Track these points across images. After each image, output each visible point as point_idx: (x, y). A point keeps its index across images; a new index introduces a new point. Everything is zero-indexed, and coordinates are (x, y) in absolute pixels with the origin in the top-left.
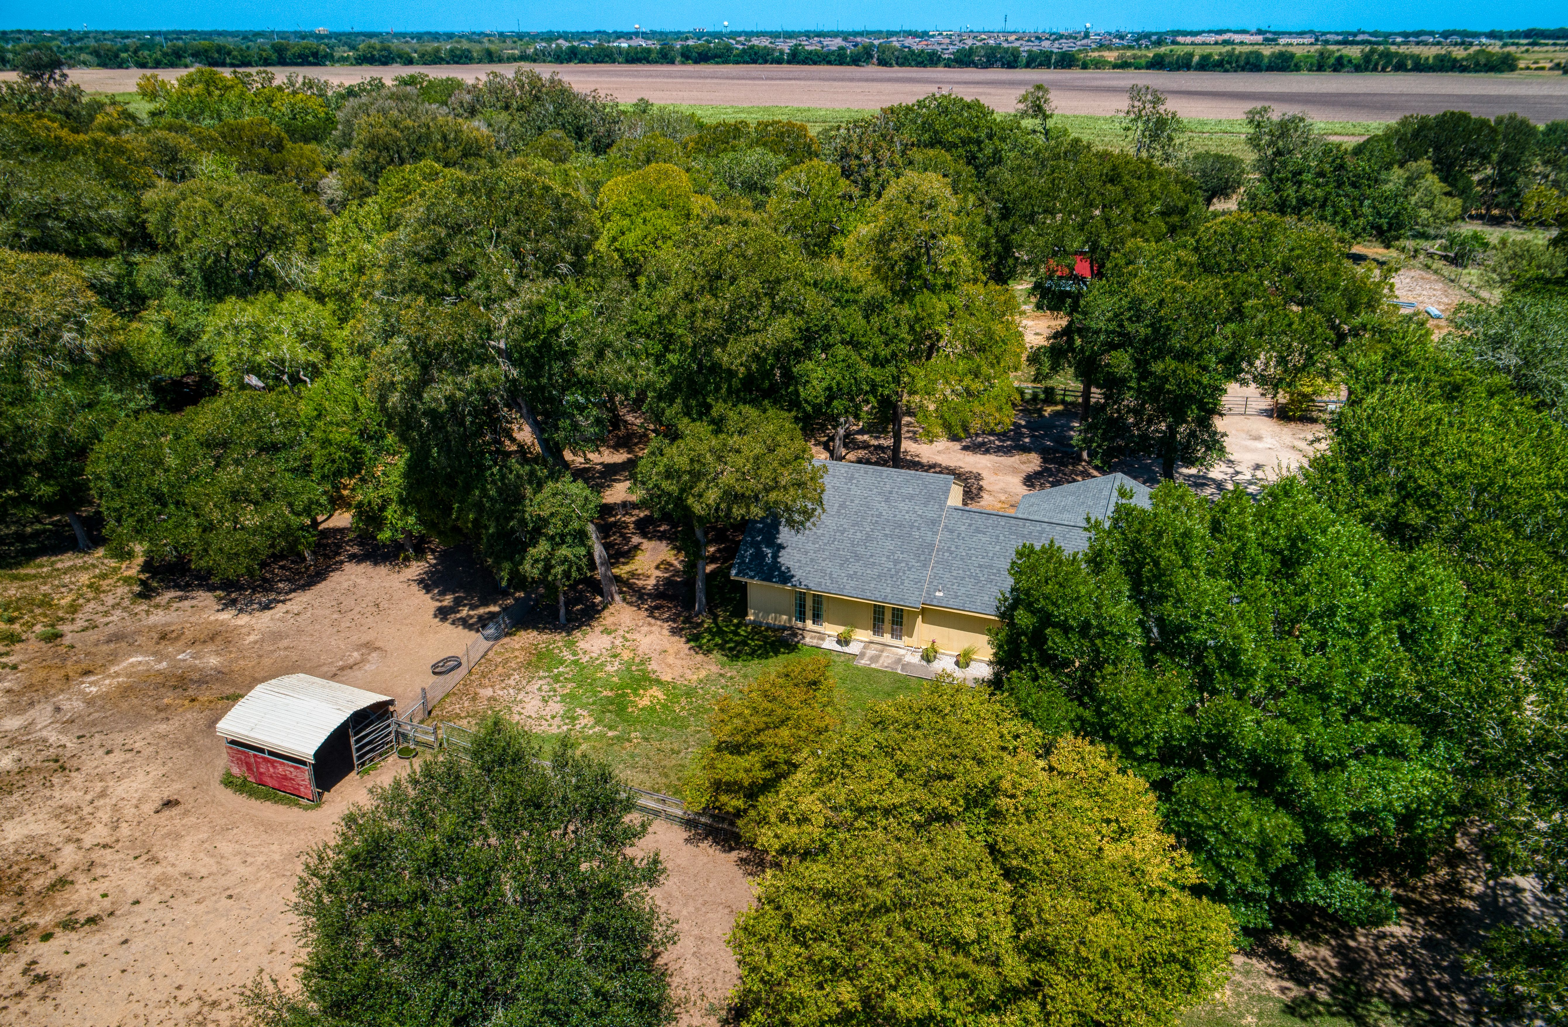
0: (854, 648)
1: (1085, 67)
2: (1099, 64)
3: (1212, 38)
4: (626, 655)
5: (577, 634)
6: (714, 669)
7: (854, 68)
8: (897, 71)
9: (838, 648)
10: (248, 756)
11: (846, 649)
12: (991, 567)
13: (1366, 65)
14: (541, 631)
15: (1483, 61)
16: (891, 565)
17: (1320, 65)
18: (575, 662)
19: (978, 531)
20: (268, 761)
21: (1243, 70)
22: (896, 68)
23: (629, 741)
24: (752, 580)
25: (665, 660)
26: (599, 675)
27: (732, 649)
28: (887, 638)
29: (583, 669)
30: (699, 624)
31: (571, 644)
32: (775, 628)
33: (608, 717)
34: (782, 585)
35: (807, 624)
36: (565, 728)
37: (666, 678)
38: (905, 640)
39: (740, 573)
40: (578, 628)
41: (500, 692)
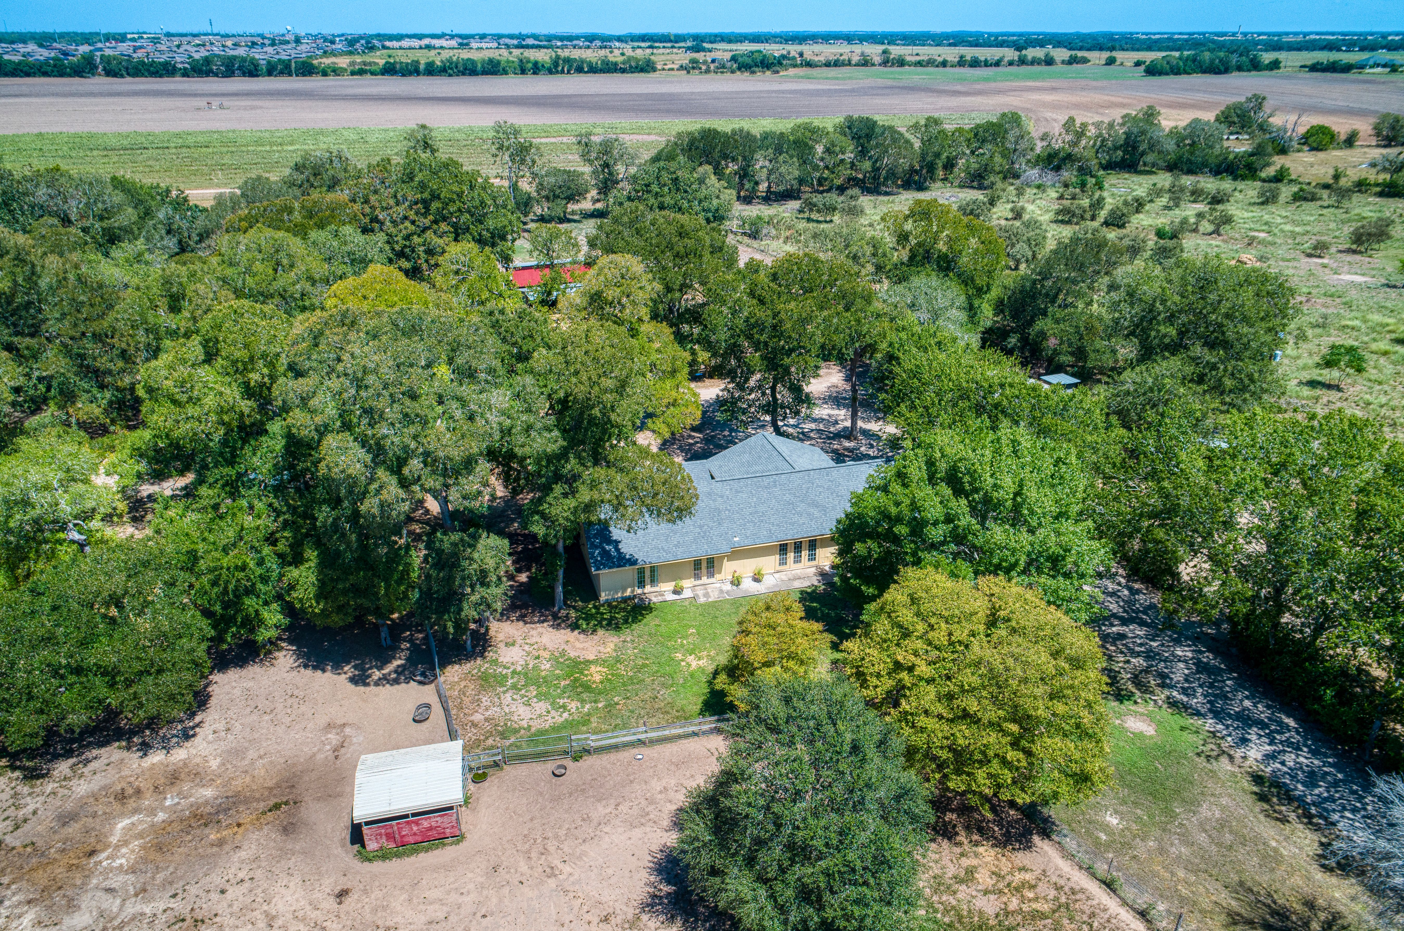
0: (687, 594)
1: (325, 74)
2: (337, 72)
3: (416, 43)
4: (546, 654)
5: (490, 655)
6: (615, 639)
7: (77, 80)
8: (128, 83)
9: (676, 597)
10: (391, 826)
11: (682, 596)
12: (756, 512)
13: (555, 68)
14: (459, 662)
15: (633, 64)
16: (698, 530)
17: (523, 68)
18: (514, 672)
19: (737, 492)
20: (413, 822)
21: (464, 74)
22: (129, 79)
23: (617, 704)
24: (607, 571)
25: (574, 647)
26: (543, 674)
27: (609, 624)
28: (705, 580)
29: (526, 675)
30: (567, 617)
31: (495, 662)
32: (625, 600)
33: (584, 696)
34: (628, 568)
35: (648, 589)
36: (566, 715)
37: (591, 657)
38: (718, 576)
39: (598, 569)
40: (485, 650)
41: (488, 713)
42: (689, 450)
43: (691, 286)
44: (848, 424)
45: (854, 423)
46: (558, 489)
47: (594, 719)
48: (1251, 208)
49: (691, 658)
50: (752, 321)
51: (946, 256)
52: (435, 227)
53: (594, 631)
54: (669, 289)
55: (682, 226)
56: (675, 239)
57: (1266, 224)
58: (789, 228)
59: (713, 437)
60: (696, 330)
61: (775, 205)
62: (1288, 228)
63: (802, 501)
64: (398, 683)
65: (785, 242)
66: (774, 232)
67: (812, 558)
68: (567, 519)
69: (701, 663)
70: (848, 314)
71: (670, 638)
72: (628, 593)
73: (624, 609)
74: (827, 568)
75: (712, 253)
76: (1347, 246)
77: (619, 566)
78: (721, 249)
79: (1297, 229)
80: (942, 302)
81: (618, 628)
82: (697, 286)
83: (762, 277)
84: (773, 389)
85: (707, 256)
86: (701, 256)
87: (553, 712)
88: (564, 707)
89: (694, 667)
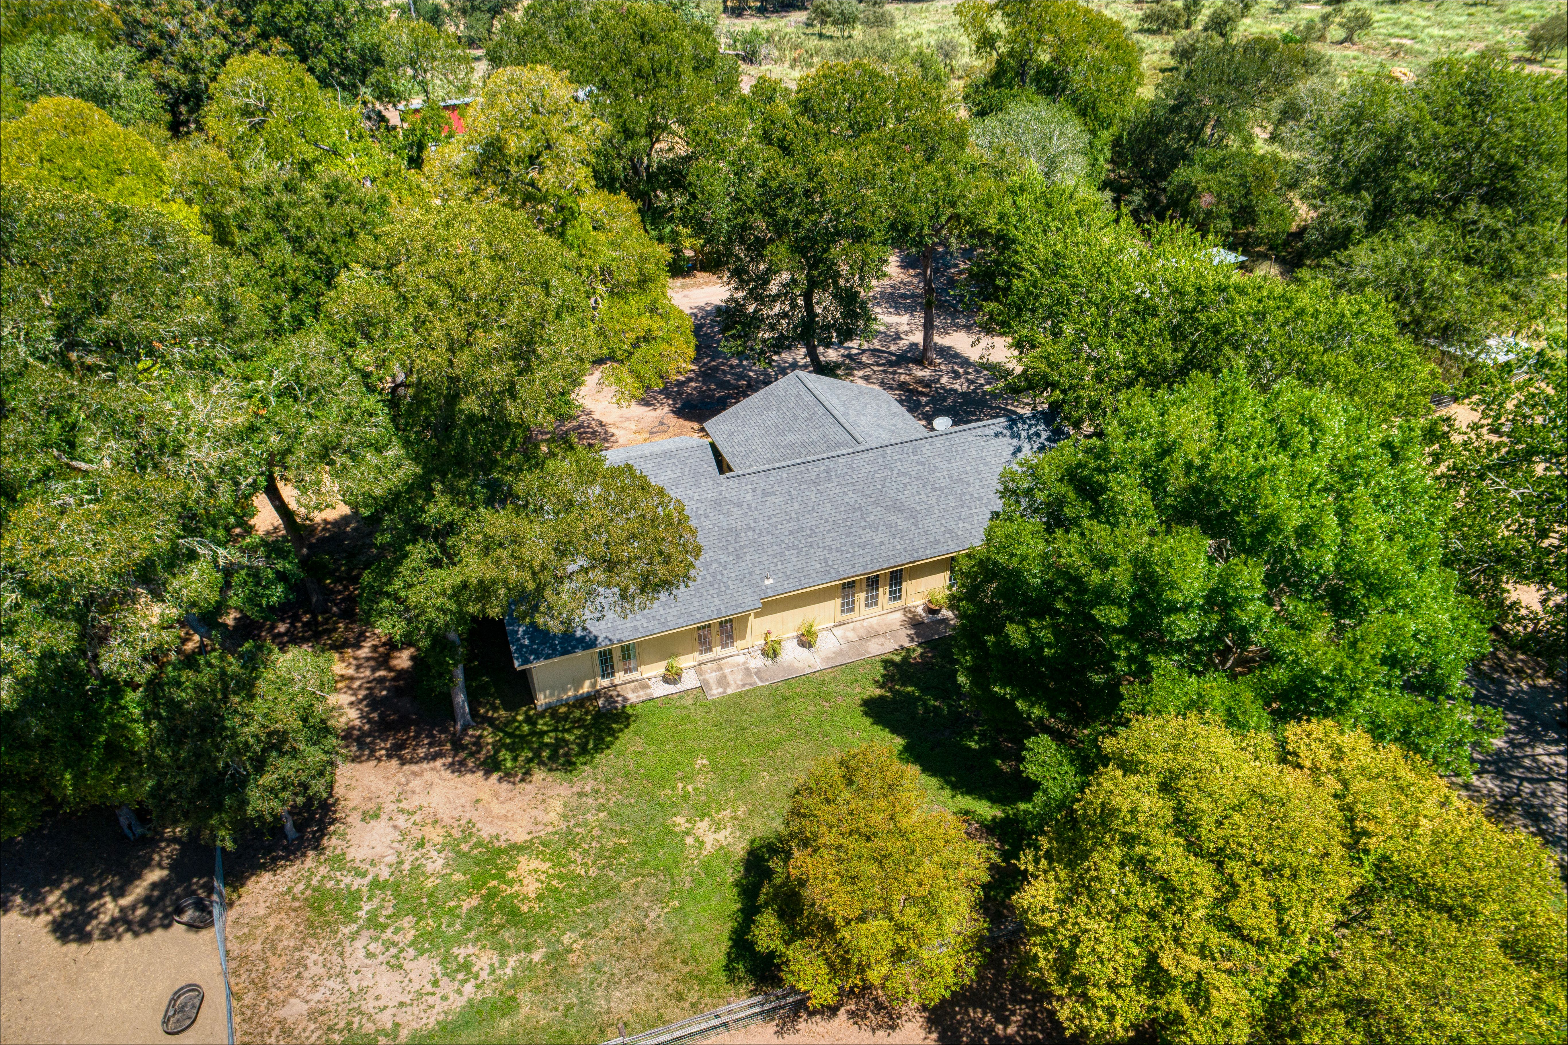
0: (689, 681)
4: (435, 835)
5: (332, 843)
6: (564, 792)
9: (670, 689)
11: (680, 687)
12: (801, 529)
14: (272, 866)
18: (376, 884)
19: (765, 494)
23: (569, 951)
24: (542, 663)
25: (488, 813)
26: (430, 884)
27: (553, 757)
28: (718, 652)
29: (396, 888)
30: (478, 743)
31: (339, 862)
32: (581, 702)
33: (506, 935)
34: (579, 653)
35: (620, 677)
36: (469, 988)
37: (521, 837)
38: (740, 644)
39: (526, 661)
40: (322, 832)
41: (317, 996)
42: (679, 393)
43: (665, 128)
44: (918, 337)
45: (928, 337)
46: (418, 552)
47: (525, 997)
48: (1381, 8)
49: (702, 826)
50: (774, 185)
51: (1051, 70)
52: (264, 45)
53: (528, 773)
54: (628, 134)
55: (644, 23)
56: (633, 45)
57: (1407, 27)
58: (796, 47)
59: (716, 369)
60: (679, 200)
61: (774, 17)
62: (1436, 31)
63: (876, 503)
64: (150, 930)
65: (792, 67)
66: (776, 53)
67: (895, 595)
68: (441, 609)
69: (721, 836)
70: (931, 168)
71: (663, 781)
72: (586, 688)
73: (579, 722)
74: (920, 611)
75: (696, 69)
76: (1519, 53)
77: (565, 652)
78: (711, 62)
79: (1449, 33)
80: (1059, 144)
81: (569, 766)
82: (675, 127)
83: (783, 109)
84: (808, 296)
85: (688, 76)
86: (678, 74)
87: (444, 981)
88: (466, 967)
89: (709, 847)
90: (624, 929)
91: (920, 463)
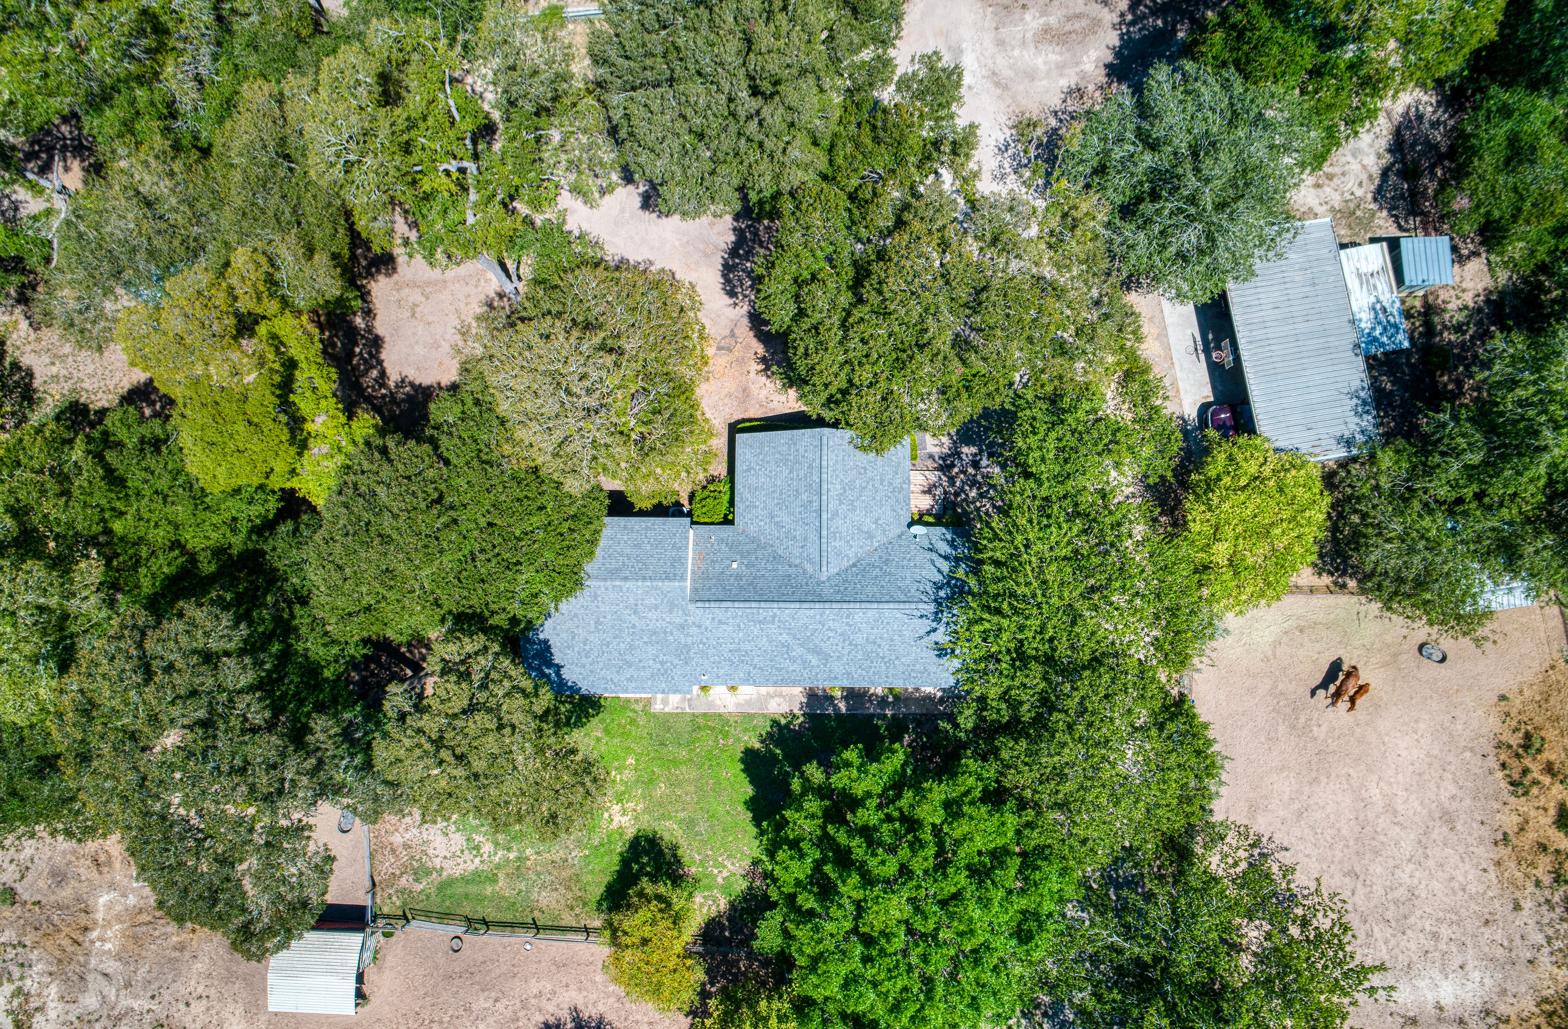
41: (407, 836)
47: (502, 877)
49: (616, 809)
63: (801, 645)
69: (624, 819)
87: (466, 852)
88: (477, 848)
89: (615, 825)
90: (556, 857)
91: (848, 624)
